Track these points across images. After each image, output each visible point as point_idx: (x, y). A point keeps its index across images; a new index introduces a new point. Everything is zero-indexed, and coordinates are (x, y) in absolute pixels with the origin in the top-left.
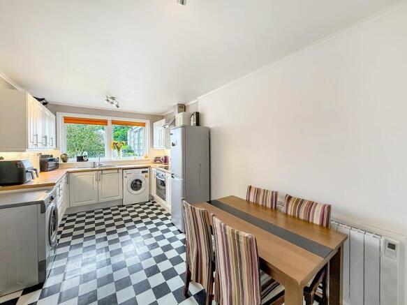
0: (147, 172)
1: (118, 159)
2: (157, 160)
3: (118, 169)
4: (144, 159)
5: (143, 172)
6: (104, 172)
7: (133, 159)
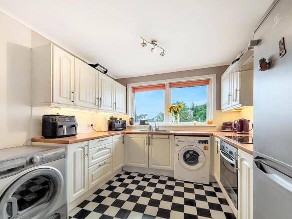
0: (206, 142)
1: (175, 124)
2: (226, 127)
3: (169, 134)
4: (207, 125)
5: (200, 142)
6: (154, 136)
7: (193, 125)
